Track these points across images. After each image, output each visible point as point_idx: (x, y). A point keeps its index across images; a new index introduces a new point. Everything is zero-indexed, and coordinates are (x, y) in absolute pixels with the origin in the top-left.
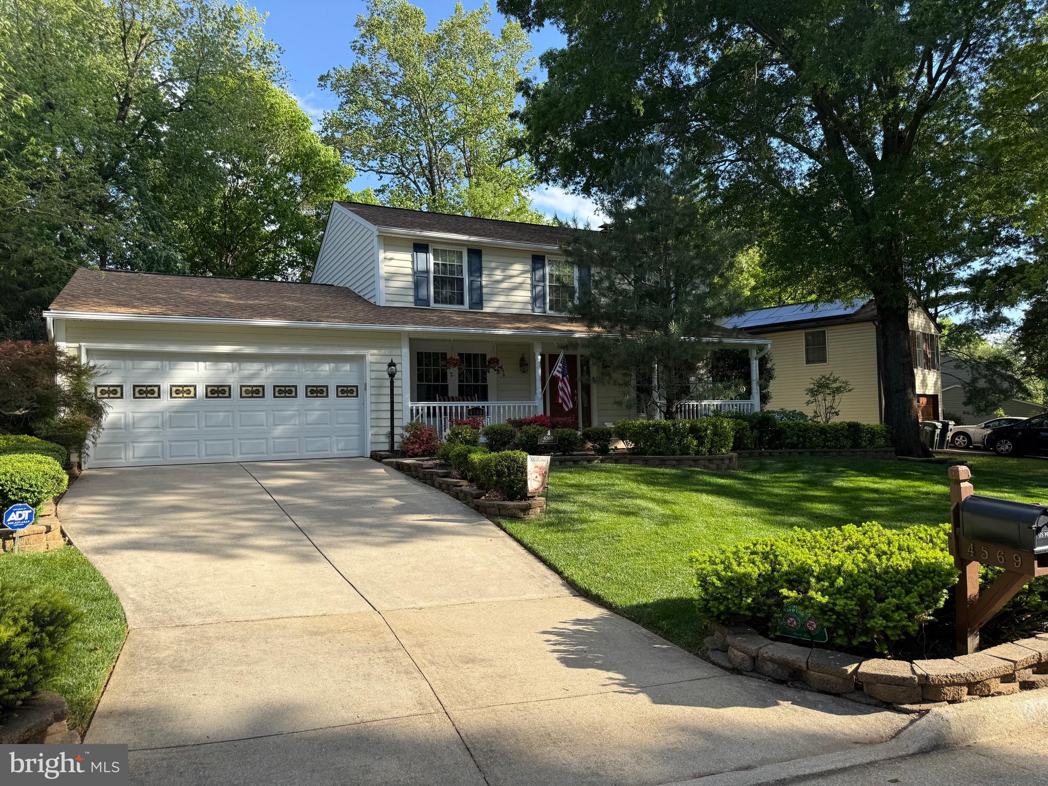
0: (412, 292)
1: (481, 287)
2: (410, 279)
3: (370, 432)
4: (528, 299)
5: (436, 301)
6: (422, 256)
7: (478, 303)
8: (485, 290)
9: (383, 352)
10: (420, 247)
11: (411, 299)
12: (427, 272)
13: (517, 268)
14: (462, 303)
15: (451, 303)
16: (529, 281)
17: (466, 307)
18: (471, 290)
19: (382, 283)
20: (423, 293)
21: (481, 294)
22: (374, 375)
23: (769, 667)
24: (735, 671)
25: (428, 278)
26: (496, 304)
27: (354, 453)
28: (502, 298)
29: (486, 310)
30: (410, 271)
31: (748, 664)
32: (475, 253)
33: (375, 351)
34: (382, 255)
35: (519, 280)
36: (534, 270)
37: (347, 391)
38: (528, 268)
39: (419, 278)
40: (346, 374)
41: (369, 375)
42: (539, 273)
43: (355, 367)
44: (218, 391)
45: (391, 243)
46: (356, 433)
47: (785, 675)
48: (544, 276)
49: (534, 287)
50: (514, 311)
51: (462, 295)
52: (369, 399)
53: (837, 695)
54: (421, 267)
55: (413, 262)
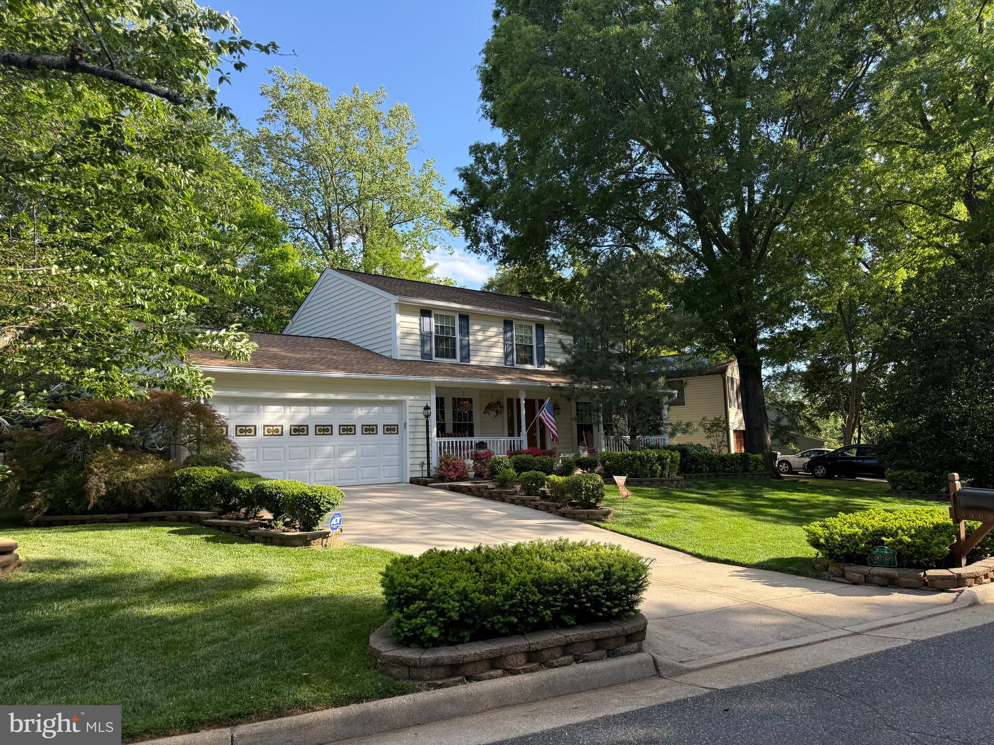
0: (419, 349)
1: (469, 345)
2: (418, 338)
3: (409, 461)
4: (501, 355)
5: (437, 356)
6: (427, 319)
7: (466, 357)
8: (471, 347)
9: (417, 397)
10: (425, 312)
11: (419, 354)
12: (431, 333)
13: (493, 331)
14: (454, 357)
15: (447, 357)
16: (502, 340)
17: (457, 360)
18: (462, 348)
19: (399, 341)
20: (427, 348)
21: (469, 350)
22: (412, 416)
23: (877, 579)
24: (855, 583)
25: (431, 337)
26: (479, 358)
27: (396, 480)
28: (483, 354)
29: (472, 363)
30: (418, 332)
31: (863, 579)
32: (465, 318)
33: (412, 397)
34: (399, 318)
35: (494, 339)
36: (505, 332)
37: (391, 429)
38: (501, 330)
39: (424, 338)
40: (390, 416)
41: (409, 417)
42: (509, 334)
43: (396, 409)
44: (299, 430)
45: (404, 309)
46: (397, 463)
47: (886, 582)
48: (512, 336)
49: (505, 344)
50: (493, 364)
51: (454, 351)
52: (409, 436)
53: (915, 588)
54: (427, 329)
55: (420, 324)
